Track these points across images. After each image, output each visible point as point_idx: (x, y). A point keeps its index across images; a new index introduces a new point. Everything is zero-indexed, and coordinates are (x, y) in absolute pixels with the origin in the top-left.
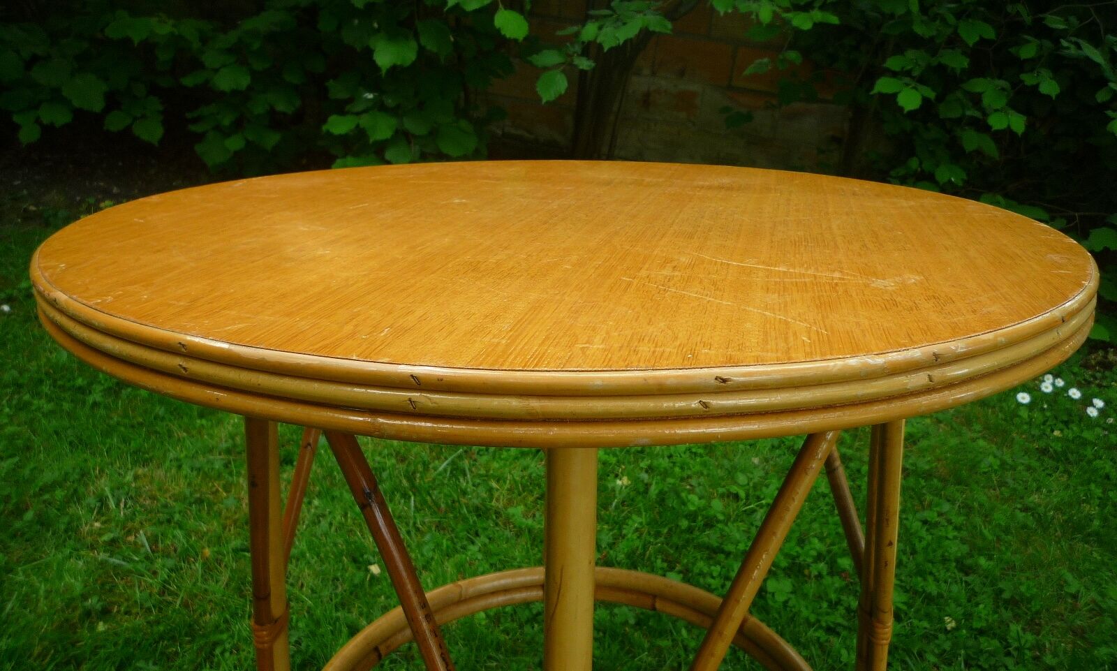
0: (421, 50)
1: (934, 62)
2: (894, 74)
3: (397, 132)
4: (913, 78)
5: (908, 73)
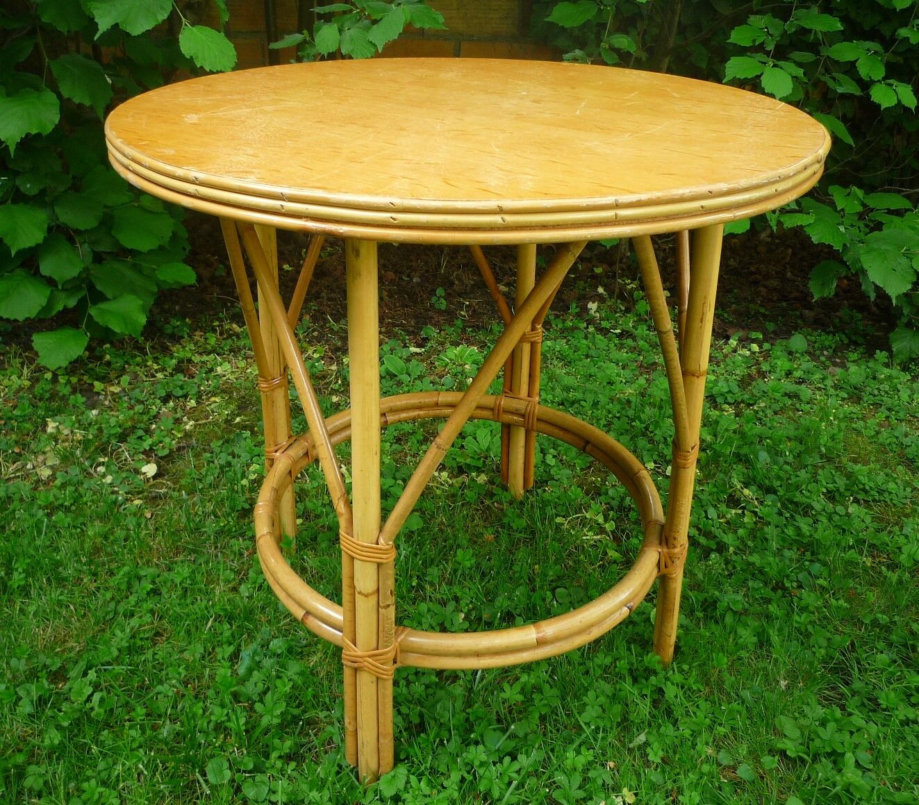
0: (65, 106)
1: (790, 27)
2: (742, 51)
3: (50, 230)
4: (768, 53)
5: (760, 48)
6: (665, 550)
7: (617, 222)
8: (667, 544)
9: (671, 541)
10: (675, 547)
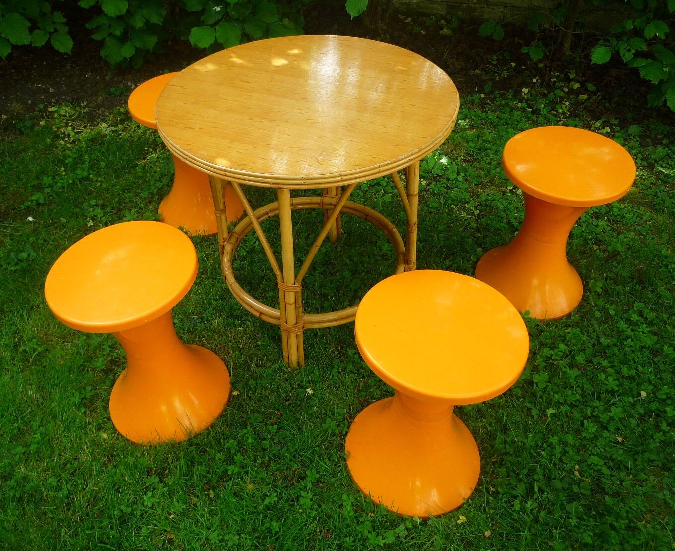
6: (406, 266)
7: (380, 172)
8: (407, 263)
9: (408, 262)
10: (411, 264)
